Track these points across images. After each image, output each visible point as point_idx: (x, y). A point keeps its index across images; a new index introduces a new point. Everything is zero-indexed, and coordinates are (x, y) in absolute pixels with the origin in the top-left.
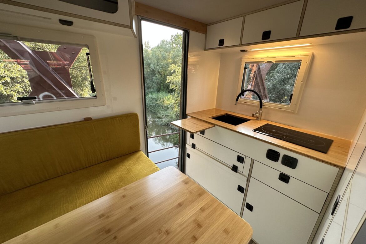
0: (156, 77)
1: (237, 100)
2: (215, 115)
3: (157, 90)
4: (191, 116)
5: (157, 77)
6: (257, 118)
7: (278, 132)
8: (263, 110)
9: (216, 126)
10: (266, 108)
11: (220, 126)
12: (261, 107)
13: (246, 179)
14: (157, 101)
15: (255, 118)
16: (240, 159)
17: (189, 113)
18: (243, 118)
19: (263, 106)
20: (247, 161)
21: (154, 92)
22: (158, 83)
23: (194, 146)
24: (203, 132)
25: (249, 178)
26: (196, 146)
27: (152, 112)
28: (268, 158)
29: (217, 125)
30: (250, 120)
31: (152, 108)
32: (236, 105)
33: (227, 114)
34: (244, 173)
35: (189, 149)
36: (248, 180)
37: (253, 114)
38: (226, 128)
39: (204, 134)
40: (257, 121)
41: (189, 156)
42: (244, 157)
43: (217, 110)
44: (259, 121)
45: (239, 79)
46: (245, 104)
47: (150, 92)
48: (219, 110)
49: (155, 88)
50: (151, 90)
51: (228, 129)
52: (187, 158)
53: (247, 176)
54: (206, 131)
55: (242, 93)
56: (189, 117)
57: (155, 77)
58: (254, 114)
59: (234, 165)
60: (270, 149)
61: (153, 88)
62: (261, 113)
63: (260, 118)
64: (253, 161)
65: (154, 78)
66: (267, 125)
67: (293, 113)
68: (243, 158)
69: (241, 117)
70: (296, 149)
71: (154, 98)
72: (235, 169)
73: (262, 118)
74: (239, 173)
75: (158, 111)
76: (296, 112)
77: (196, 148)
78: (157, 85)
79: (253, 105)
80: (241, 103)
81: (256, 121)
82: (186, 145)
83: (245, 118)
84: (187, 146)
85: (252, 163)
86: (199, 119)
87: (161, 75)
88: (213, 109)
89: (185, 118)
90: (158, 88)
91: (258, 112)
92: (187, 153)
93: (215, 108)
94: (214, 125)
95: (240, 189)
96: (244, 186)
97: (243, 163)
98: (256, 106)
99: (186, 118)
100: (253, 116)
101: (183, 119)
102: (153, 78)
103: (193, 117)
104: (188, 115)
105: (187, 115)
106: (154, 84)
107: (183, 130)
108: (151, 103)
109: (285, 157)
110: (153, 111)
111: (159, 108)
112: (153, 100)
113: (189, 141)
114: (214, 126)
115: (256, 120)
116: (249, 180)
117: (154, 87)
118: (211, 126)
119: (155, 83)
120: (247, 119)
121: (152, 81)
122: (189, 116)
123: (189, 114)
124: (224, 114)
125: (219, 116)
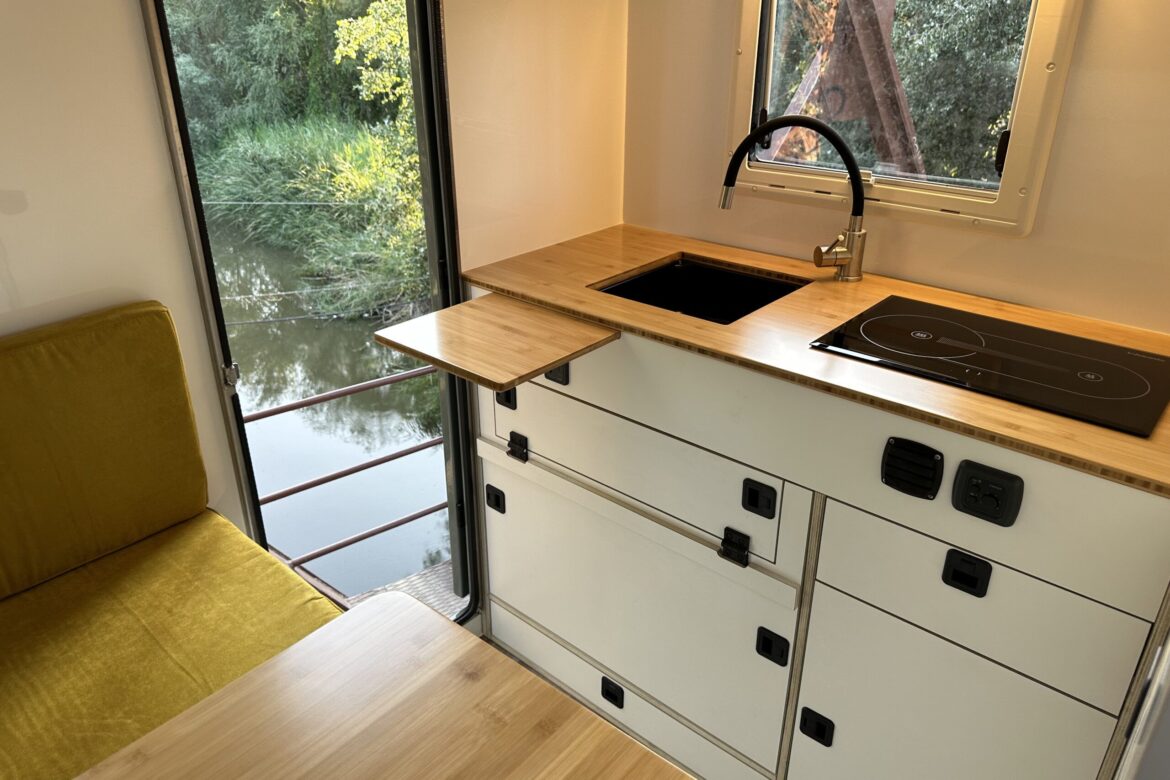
0: (270, 22)
1: (730, 180)
2: (622, 266)
3: (284, 105)
4: (489, 287)
5: (278, 25)
6: (844, 271)
7: (942, 340)
8: (869, 223)
9: (626, 336)
10: (884, 212)
11: (644, 334)
12: (858, 209)
13: (792, 594)
14: (292, 176)
15: (833, 271)
16: (758, 498)
17: (475, 271)
18: (769, 273)
19: (866, 202)
20: (794, 507)
21: (268, 120)
22: (283, 61)
23: (519, 447)
24: (559, 373)
25: (808, 588)
26: (533, 445)
27: (268, 246)
28: (887, 483)
29: (632, 330)
30: (804, 282)
31: (267, 220)
32: (723, 207)
33: (683, 254)
34: (780, 567)
35: (496, 467)
36: (804, 600)
37: (818, 250)
38: (678, 343)
39: (565, 381)
40: (839, 286)
41: (498, 500)
42: (776, 484)
43: (629, 233)
44: (851, 285)
45: (739, 54)
46: (776, 194)
47: (243, 124)
48: (643, 234)
49: (273, 98)
50: (248, 111)
51: (689, 347)
52: (491, 513)
53: (800, 581)
54: (574, 365)
55: (761, 132)
56: (477, 292)
57: (261, 26)
58: (824, 249)
59: (728, 531)
60: (897, 440)
61: (260, 98)
62: (857, 243)
63: (853, 268)
64: (818, 502)
65: (257, 32)
66: (892, 303)
67: (1014, 233)
68: (772, 491)
69: (760, 271)
70: (1017, 428)
71: (272, 161)
72: (735, 547)
73: (865, 266)
74: (757, 567)
75: (308, 240)
76: (1028, 228)
77: (531, 455)
78: (283, 76)
79: (819, 200)
80: (755, 192)
81: (833, 285)
82: (478, 441)
83: (780, 275)
84: (483, 449)
85: (817, 512)
86: (533, 300)
87: (298, 10)
88: (612, 231)
89: (457, 301)
90: (289, 95)
91: (841, 237)
92: (488, 486)
93: (621, 222)
94: (616, 330)
95: (770, 645)
96: (785, 629)
97: (771, 516)
98: (833, 205)
99: (465, 300)
100: (819, 259)
101: (446, 305)
102: (251, 30)
103: (500, 293)
104: (470, 281)
105: (465, 279)
106: (261, 72)
107: (451, 378)
108: (258, 190)
109: (968, 469)
110: (273, 237)
111: (312, 217)
112: (268, 171)
113: (494, 421)
114: (617, 336)
115: (835, 279)
116: (806, 599)
117: (263, 89)
118: (600, 335)
119: (269, 64)
120: (787, 277)
121: (248, 54)
122: (478, 284)
123: (475, 277)
124: (667, 261)
125: (646, 270)
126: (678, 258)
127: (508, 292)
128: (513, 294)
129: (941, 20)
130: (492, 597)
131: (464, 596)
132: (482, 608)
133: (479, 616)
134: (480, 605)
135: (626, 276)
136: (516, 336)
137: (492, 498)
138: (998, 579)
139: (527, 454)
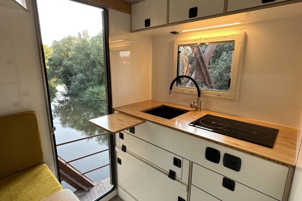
0: (97, 68)
1: (171, 88)
2: (148, 107)
3: (98, 82)
4: (118, 111)
5: (99, 69)
6: (197, 109)
7: (219, 124)
8: (202, 99)
9: (147, 122)
10: (205, 96)
11: (150, 121)
12: (199, 95)
13: (186, 188)
14: (98, 95)
15: (195, 109)
16: (177, 162)
17: (116, 108)
19: (201, 94)
20: (185, 164)
21: (95, 85)
22: (99, 75)
23: (124, 149)
24: (132, 130)
25: (189, 186)
26: (127, 148)
27: (93, 108)
28: (207, 159)
29: (148, 120)
30: (188, 111)
31: (93, 103)
32: (170, 94)
33: (163, 105)
34: (183, 180)
35: (119, 153)
36: (189, 189)
37: (191, 104)
38: (158, 124)
39: (134, 133)
40: (196, 112)
41: (120, 161)
42: (181, 159)
43: (152, 101)
44: (199, 112)
45: (173, 64)
47: (91, 86)
48: (155, 101)
49: (97, 81)
50: (92, 83)
51: (160, 124)
52: (118, 164)
53: (187, 185)
54: (136, 128)
55: (178, 79)
56: (116, 112)
57: (96, 69)
58: (192, 104)
59: (170, 171)
60: (209, 148)
61: (94, 81)
62: (200, 103)
63: (199, 108)
64: (191, 163)
65: (95, 70)
66: (208, 116)
67: (234, 100)
68: (180, 160)
69: (179, 109)
71: (95, 92)
72: (172, 175)
73: (202, 108)
74: (177, 180)
75: (100, 107)
76: (237, 99)
77: (127, 151)
78: (99, 77)
79: (191, 94)
80: (178, 92)
81: (195, 112)
82: (116, 147)
84: (117, 149)
85: (191, 166)
86: (127, 114)
87: (102, 66)
88: (149, 100)
90: (100, 81)
91: (196, 101)
92: (118, 158)
93: (151, 99)
94: (144, 120)
96: (185, 197)
97: (180, 167)
98: (194, 95)
99: (113, 113)
100: (191, 106)
101: (109, 114)
102: (94, 69)
103: (121, 112)
105: (113, 109)
106: (95, 77)
108: (92, 97)
109: (227, 156)
110: (94, 106)
111: (101, 102)
112: (94, 94)
113: (119, 142)
114: (145, 122)
115: (195, 111)
117: (95, 79)
118: (140, 121)
119: (96, 75)
120: (185, 110)
121: (93, 74)
122: (116, 110)
123: (115, 109)
124: (159, 106)
125: (154, 108)
126: (162, 106)
127: (122, 112)
128: (123, 112)
129: (218, 68)
130: (119, 185)
131: (112, 185)
132: (116, 188)
133: (116, 190)
134: (116, 187)
135: (150, 109)
136: (121, 121)
137: (119, 161)
138: (237, 186)
139: (126, 150)
